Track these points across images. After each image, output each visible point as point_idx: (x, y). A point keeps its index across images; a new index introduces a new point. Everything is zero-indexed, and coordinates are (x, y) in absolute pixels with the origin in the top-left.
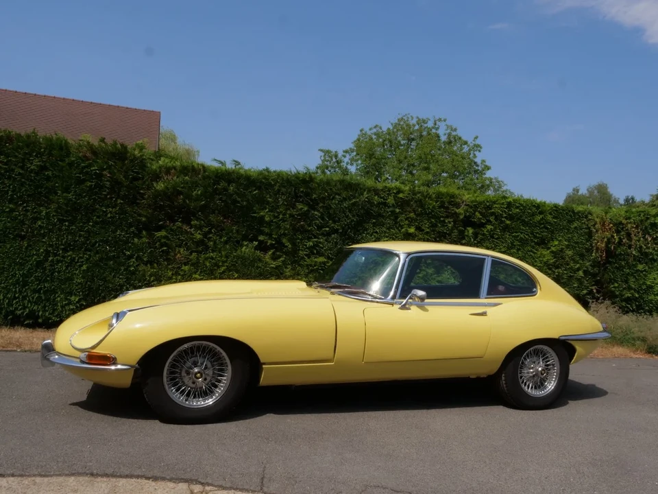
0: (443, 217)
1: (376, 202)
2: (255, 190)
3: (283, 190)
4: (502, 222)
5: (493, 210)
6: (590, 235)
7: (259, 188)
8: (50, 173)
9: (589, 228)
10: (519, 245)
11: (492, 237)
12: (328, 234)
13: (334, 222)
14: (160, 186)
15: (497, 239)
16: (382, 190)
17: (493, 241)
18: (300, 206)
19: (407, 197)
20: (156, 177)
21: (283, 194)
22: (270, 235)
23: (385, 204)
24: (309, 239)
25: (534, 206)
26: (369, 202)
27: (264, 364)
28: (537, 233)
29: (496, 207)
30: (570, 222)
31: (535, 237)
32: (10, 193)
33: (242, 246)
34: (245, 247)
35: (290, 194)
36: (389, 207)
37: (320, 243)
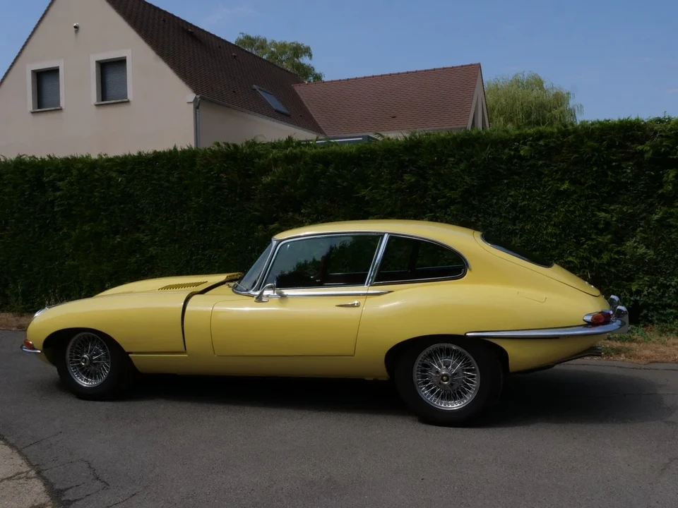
0: (615, 161)
1: (505, 158)
3: (386, 162)
7: (359, 165)
8: (186, 182)
13: (451, 190)
14: (267, 179)
16: (514, 140)
18: (406, 177)
19: (555, 142)
20: (266, 170)
21: (385, 167)
23: (521, 158)
26: (495, 158)
27: (131, 353)
32: (164, 204)
35: (393, 166)
36: (527, 160)
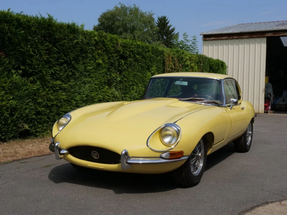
1: (85, 43)
2: (22, 30)
3: (38, 31)
4: (135, 56)
5: (131, 49)
6: (164, 64)
7: (24, 29)
9: (164, 60)
10: (141, 70)
11: (131, 65)
12: (62, 64)
13: (66, 56)
15: (132, 66)
17: (131, 68)
21: (38, 34)
22: (30, 65)
23: (88, 44)
24: (50, 68)
25: (146, 47)
26: (82, 42)
28: (147, 63)
29: (133, 47)
30: (157, 56)
31: (147, 65)
33: (12, 74)
34: (15, 75)
35: (41, 34)
36: (90, 46)
37: (57, 70)
